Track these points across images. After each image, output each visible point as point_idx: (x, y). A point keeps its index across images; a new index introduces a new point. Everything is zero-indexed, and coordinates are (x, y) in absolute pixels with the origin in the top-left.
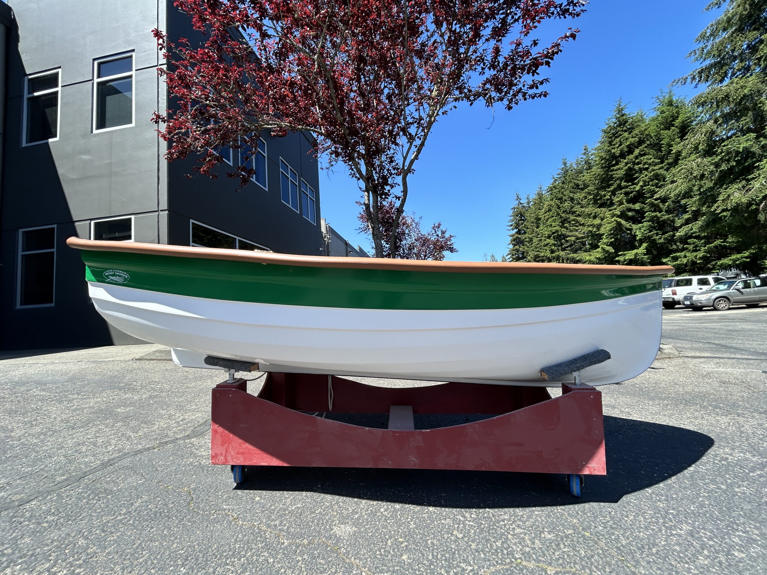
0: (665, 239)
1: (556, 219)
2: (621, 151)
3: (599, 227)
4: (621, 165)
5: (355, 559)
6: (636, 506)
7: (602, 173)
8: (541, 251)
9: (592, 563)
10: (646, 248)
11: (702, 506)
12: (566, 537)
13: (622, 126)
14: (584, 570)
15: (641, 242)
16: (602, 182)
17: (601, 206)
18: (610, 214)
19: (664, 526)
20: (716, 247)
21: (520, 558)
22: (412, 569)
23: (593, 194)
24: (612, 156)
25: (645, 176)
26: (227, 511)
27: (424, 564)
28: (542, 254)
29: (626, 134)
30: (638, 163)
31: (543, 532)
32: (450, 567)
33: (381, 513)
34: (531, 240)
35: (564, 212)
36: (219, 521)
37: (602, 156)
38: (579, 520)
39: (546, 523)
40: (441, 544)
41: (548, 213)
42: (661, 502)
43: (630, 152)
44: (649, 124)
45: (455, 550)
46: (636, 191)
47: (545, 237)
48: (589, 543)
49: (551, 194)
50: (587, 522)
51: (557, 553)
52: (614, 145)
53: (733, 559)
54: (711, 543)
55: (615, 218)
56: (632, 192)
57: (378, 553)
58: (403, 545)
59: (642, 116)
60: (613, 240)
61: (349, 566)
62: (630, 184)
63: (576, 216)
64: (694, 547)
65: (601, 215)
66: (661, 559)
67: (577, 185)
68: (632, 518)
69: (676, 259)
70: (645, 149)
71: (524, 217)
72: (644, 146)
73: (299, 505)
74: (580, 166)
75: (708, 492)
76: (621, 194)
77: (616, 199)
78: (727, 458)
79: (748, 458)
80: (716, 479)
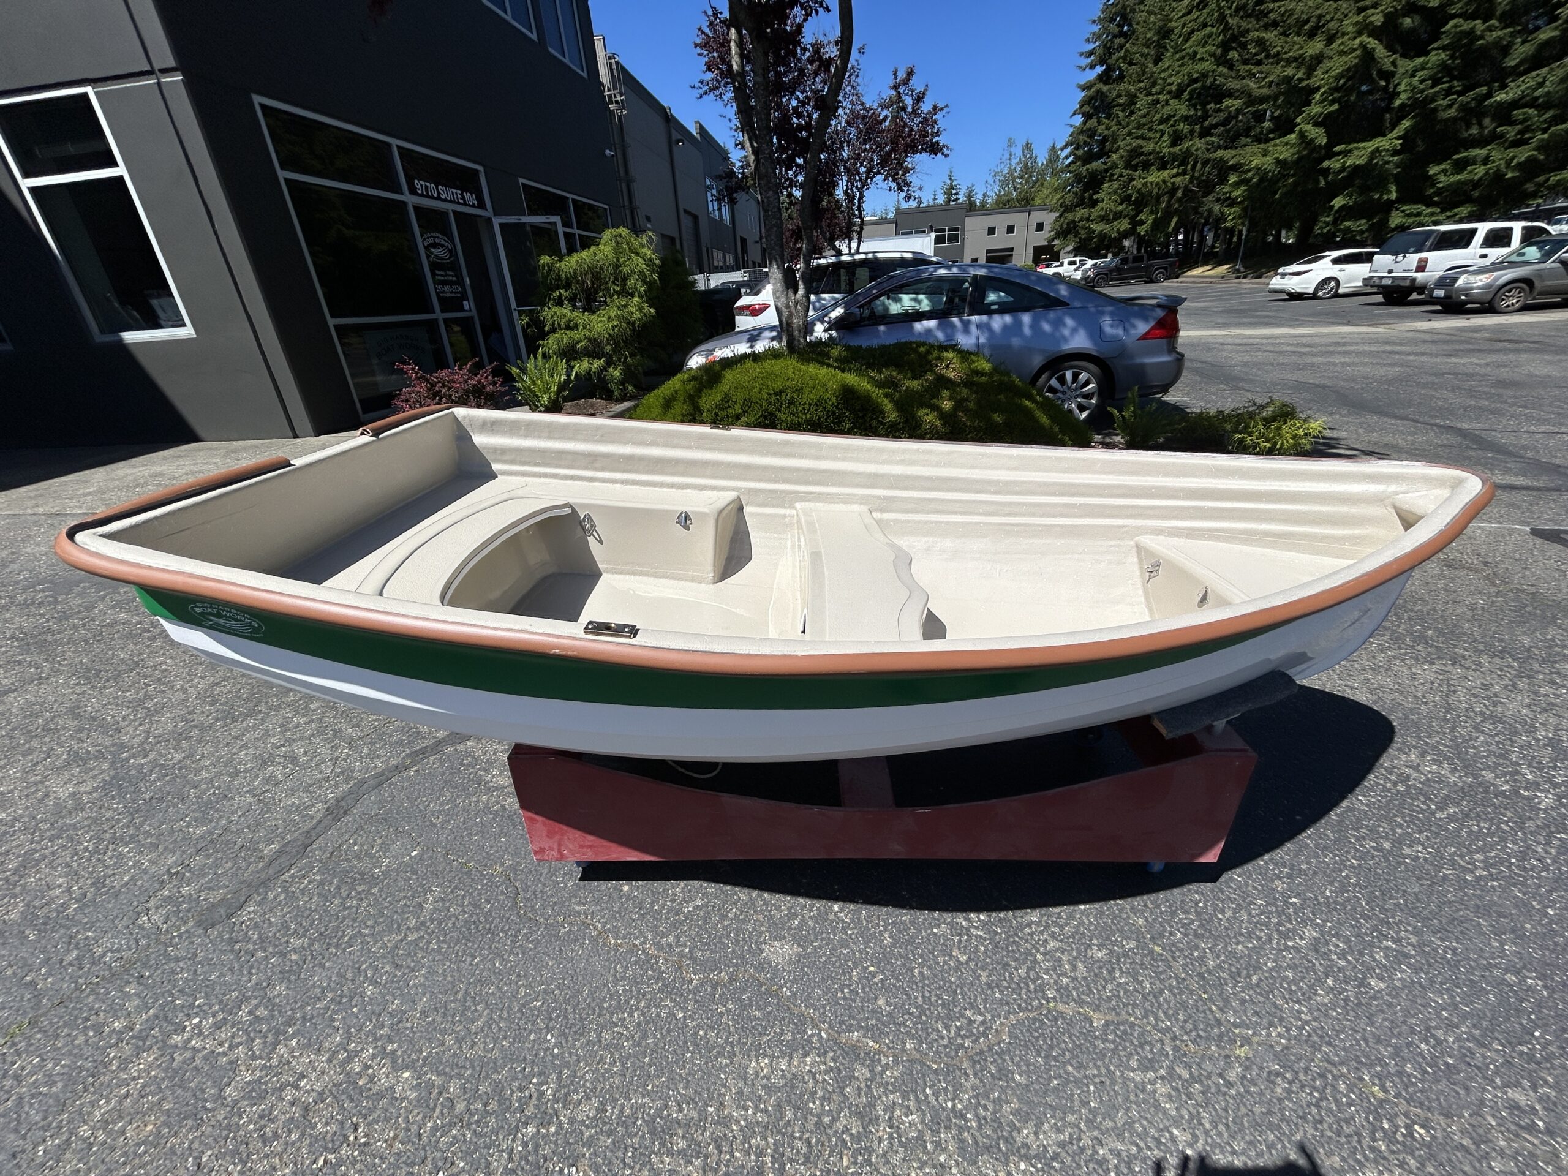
0: (1461, 107)
1: (1210, 36)
3: (1314, 64)
5: (806, 1007)
6: (1240, 888)
8: (1151, 134)
9: (1159, 1004)
10: (1405, 135)
11: (1343, 888)
12: (1124, 956)
14: (1147, 1018)
15: (1402, 113)
18: (1356, 23)
19: (1278, 930)
21: (1054, 998)
22: (894, 1023)
26: (582, 917)
27: (911, 1014)
28: (1149, 147)
31: (1089, 947)
32: (950, 1019)
33: (836, 914)
34: (1132, 99)
36: (577, 940)
38: (1147, 921)
39: (1096, 929)
40: (935, 976)
42: (1280, 878)
45: (957, 986)
47: (1169, 92)
48: (1158, 966)
50: (1160, 923)
51: (1109, 987)
53: (1367, 993)
54: (1342, 963)
55: (1364, 36)
57: (839, 995)
58: (876, 980)
60: (1336, 107)
61: (800, 1020)
63: (1267, 28)
64: (1315, 973)
65: (1331, 25)
66: (1262, 995)
68: (1229, 913)
69: (1461, 166)
71: (1130, 25)
73: (699, 902)
75: (1361, 858)
78: (1408, 777)
79: (1443, 775)
80: (1379, 826)
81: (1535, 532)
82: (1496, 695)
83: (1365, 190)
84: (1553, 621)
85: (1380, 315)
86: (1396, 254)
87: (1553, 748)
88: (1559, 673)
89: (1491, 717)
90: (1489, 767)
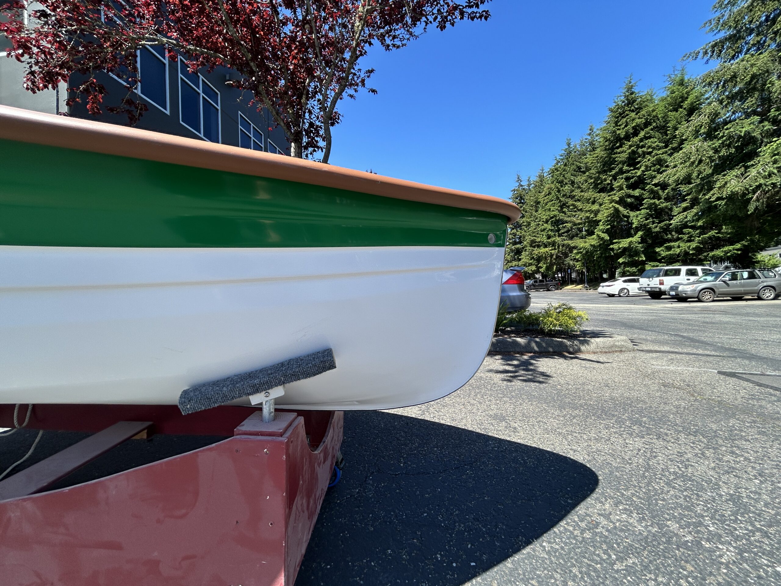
0: (661, 228)
1: (555, 203)
2: (627, 132)
3: (596, 213)
4: (625, 148)
7: (605, 155)
8: (538, 235)
10: (641, 237)
13: (630, 106)
15: (637, 229)
16: (604, 165)
17: (602, 190)
18: (609, 200)
20: (710, 238)
23: (594, 178)
24: (617, 137)
25: (648, 161)
28: (539, 240)
29: (633, 115)
30: (643, 147)
34: (529, 224)
35: (564, 196)
37: (606, 138)
41: (547, 197)
43: (636, 134)
44: (657, 104)
46: (637, 177)
47: (543, 221)
49: (552, 176)
52: (620, 126)
55: (613, 204)
56: (633, 177)
59: (651, 96)
60: (609, 226)
62: (632, 168)
63: (575, 201)
65: (599, 200)
67: (579, 168)
69: (669, 248)
70: (651, 132)
71: (524, 200)
72: (650, 128)
74: (584, 148)
76: (622, 178)
77: (616, 184)
78: (597, 524)
79: (631, 524)
80: (552, 577)
81: (719, 373)
82: (688, 460)
83: (630, 256)
84: (734, 415)
85: (649, 302)
86: (649, 278)
87: (734, 502)
88: (738, 447)
89: (683, 476)
90: (675, 517)
